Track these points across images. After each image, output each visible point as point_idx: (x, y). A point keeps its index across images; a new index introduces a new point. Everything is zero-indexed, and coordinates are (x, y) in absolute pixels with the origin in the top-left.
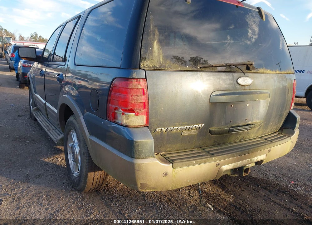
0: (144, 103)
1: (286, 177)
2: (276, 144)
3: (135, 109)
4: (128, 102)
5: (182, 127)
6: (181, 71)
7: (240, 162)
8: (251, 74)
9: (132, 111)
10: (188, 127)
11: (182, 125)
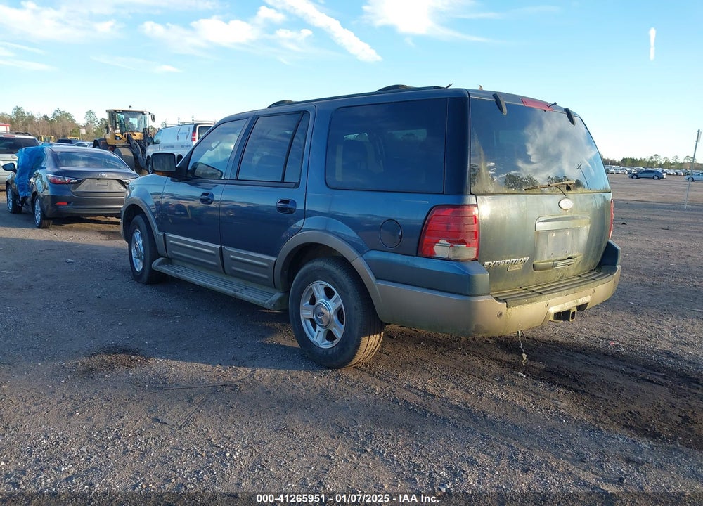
0: (476, 232)
1: (601, 338)
2: (600, 282)
3: (467, 240)
4: (460, 232)
5: (509, 261)
6: (508, 194)
7: (566, 304)
8: (571, 195)
9: (463, 242)
10: (515, 260)
11: (508, 259)
